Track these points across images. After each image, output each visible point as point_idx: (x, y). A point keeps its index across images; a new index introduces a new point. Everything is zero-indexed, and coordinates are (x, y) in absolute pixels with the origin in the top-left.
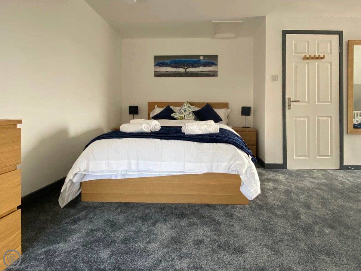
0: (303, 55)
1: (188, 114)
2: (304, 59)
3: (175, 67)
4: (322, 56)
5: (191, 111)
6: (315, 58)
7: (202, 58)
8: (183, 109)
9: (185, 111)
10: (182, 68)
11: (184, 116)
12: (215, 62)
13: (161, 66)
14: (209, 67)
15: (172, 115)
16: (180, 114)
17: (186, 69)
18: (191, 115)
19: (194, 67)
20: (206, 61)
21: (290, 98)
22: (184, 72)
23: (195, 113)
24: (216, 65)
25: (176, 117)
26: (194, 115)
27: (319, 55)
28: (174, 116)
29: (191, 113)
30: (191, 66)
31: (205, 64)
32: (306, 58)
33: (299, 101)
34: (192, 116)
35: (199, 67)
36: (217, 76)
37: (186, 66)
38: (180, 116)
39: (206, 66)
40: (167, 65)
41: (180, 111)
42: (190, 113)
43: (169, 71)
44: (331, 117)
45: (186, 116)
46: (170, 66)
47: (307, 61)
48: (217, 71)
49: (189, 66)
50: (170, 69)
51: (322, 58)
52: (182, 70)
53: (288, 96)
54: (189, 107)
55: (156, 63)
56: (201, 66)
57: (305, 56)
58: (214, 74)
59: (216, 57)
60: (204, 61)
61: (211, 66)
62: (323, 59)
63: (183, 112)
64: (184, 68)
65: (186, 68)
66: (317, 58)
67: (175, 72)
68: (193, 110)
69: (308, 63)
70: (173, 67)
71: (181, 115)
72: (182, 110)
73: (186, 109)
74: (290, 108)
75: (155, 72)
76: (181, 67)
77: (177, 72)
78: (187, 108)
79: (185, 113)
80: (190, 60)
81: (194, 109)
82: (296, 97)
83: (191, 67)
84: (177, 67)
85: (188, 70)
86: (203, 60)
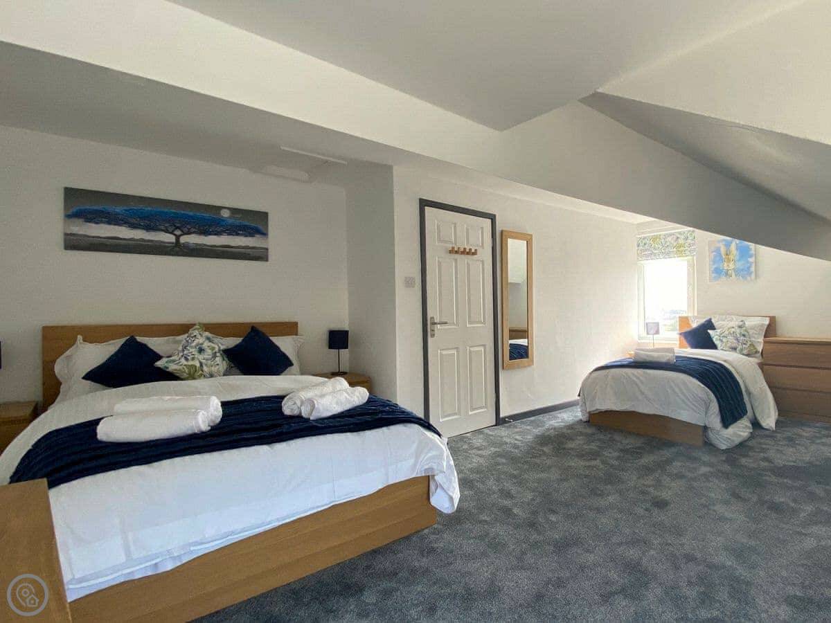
0: (450, 246)
1: (210, 357)
2: (450, 253)
3: (143, 229)
4: (473, 251)
5: (217, 349)
6: (464, 252)
7: (225, 214)
8: (194, 344)
9: (201, 350)
10: (167, 231)
11: (198, 365)
12: (260, 227)
13: (89, 220)
14: (246, 236)
15: (159, 364)
16: (187, 359)
17: (178, 237)
18: (218, 360)
19: (205, 233)
20: (237, 222)
21: (432, 318)
22: (173, 243)
23: (229, 354)
24: (264, 233)
25: (172, 367)
26: (225, 358)
27: (470, 249)
28: (167, 368)
29: (218, 354)
30: (194, 230)
31: (234, 230)
32: (452, 251)
33: (446, 323)
34: (221, 364)
35: (218, 234)
36: (267, 260)
37: (177, 228)
38: (185, 365)
39: (238, 234)
40: (113, 220)
41: (185, 352)
42: (214, 356)
43: (121, 236)
44: (484, 346)
45: (206, 365)
46: (125, 223)
47: (457, 256)
48: (267, 249)
49: (189, 229)
50: (124, 232)
51: (474, 254)
52: (169, 238)
53: (430, 314)
54: (208, 339)
55: (75, 210)
56: (224, 232)
57: (453, 248)
58: (260, 255)
59: (263, 216)
60: (230, 221)
61: (252, 235)
62: (476, 256)
63: (196, 353)
64: (172, 233)
65: (178, 232)
66: (468, 253)
67: (143, 240)
68: (222, 348)
69: (456, 260)
70: (133, 226)
71: (190, 363)
72: (192, 347)
73: (202, 344)
74: (433, 336)
75: (66, 234)
76: (162, 230)
77: (149, 241)
78: (206, 344)
79: (201, 357)
80: (191, 214)
81: (222, 345)
82: (441, 316)
83: (194, 233)
84: (148, 228)
85: (184, 239)
86: (230, 218)
